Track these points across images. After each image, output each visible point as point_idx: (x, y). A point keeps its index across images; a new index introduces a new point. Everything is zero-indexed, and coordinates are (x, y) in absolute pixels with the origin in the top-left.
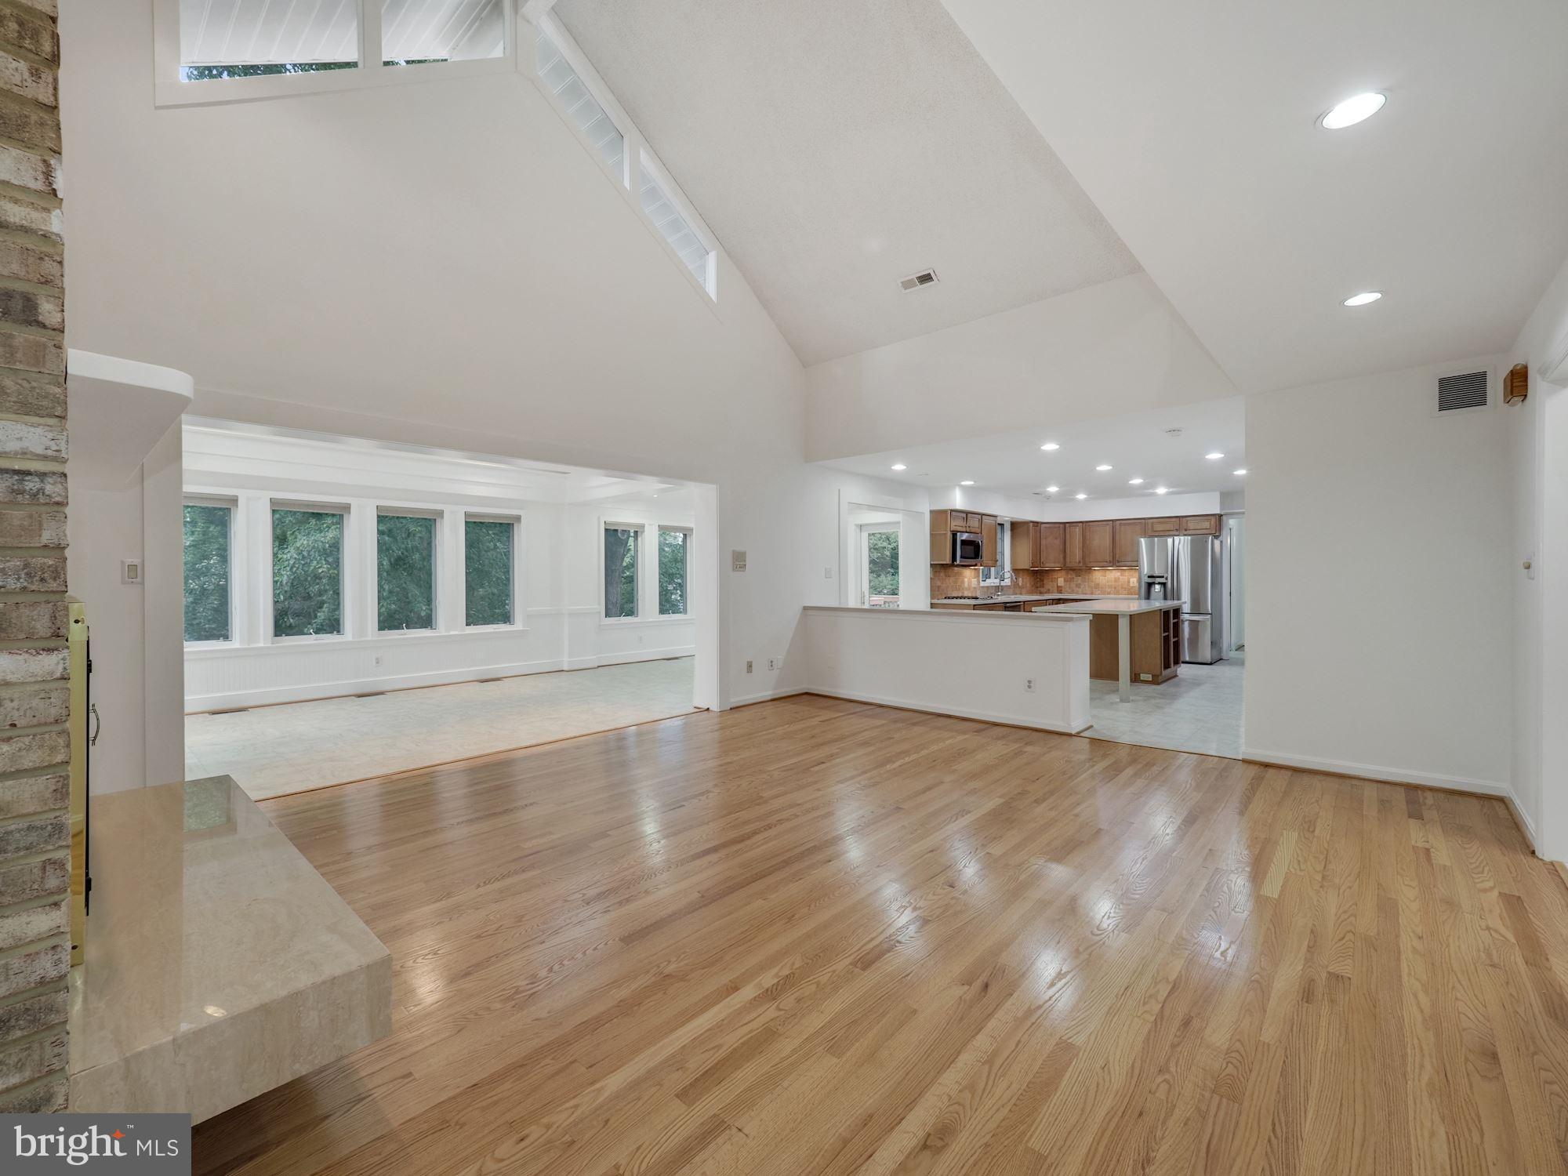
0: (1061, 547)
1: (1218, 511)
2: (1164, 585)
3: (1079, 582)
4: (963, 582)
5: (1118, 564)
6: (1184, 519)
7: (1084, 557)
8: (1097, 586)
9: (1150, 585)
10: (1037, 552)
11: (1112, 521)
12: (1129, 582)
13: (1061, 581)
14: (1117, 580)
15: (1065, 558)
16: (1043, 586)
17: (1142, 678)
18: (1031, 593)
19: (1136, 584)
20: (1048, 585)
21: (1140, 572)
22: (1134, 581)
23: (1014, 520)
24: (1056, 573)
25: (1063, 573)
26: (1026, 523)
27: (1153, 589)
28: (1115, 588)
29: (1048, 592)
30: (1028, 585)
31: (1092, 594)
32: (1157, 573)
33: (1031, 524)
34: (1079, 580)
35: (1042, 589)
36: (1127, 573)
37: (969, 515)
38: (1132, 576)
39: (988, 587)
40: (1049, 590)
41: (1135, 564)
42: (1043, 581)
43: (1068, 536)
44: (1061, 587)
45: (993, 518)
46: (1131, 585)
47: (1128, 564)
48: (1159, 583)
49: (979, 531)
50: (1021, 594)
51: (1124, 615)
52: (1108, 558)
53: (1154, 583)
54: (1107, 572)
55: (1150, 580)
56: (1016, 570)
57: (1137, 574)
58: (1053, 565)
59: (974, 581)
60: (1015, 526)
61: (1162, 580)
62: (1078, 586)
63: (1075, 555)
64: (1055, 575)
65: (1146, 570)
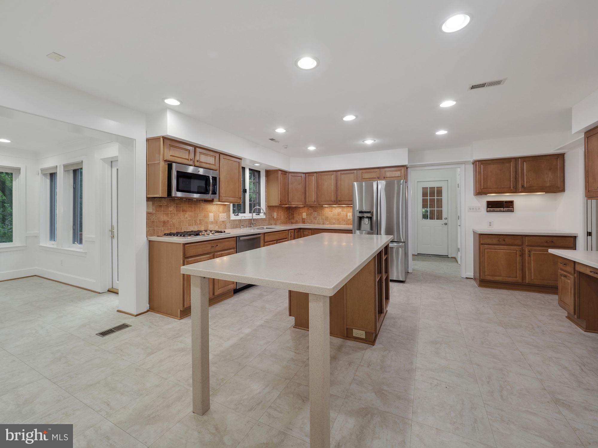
0: (303, 191)
1: (405, 163)
2: (370, 218)
3: (316, 215)
4: (206, 216)
5: (339, 203)
6: (383, 170)
7: (317, 198)
8: (327, 219)
9: (361, 218)
10: (285, 192)
11: (336, 171)
12: (347, 216)
13: (304, 215)
14: (339, 214)
15: (305, 198)
16: (293, 218)
17: (354, 335)
18: (285, 223)
19: (351, 217)
20: (297, 217)
21: (354, 208)
22: (350, 215)
23: (268, 169)
24: (301, 209)
25: (306, 208)
26: (277, 171)
27: (363, 222)
28: (338, 220)
29: (297, 222)
30: (282, 217)
31: (324, 224)
32: (364, 209)
33: (280, 172)
34: (315, 214)
35: (293, 221)
36: (345, 209)
37: (198, 150)
38: (349, 212)
39: (240, 220)
40: (297, 221)
41: (350, 203)
42: (293, 215)
43: (307, 183)
44: (304, 219)
45: (238, 160)
46: (348, 218)
47: (347, 202)
48: (367, 217)
49: (216, 167)
50: (276, 224)
51: (319, 297)
52: (333, 198)
53: (363, 217)
54: (333, 208)
55: (361, 215)
56: (271, 206)
57: (351, 210)
58: (297, 203)
59: (222, 216)
60: (268, 173)
61: (369, 215)
62: (315, 218)
63: (312, 197)
64: (302, 210)
65: (357, 208)
